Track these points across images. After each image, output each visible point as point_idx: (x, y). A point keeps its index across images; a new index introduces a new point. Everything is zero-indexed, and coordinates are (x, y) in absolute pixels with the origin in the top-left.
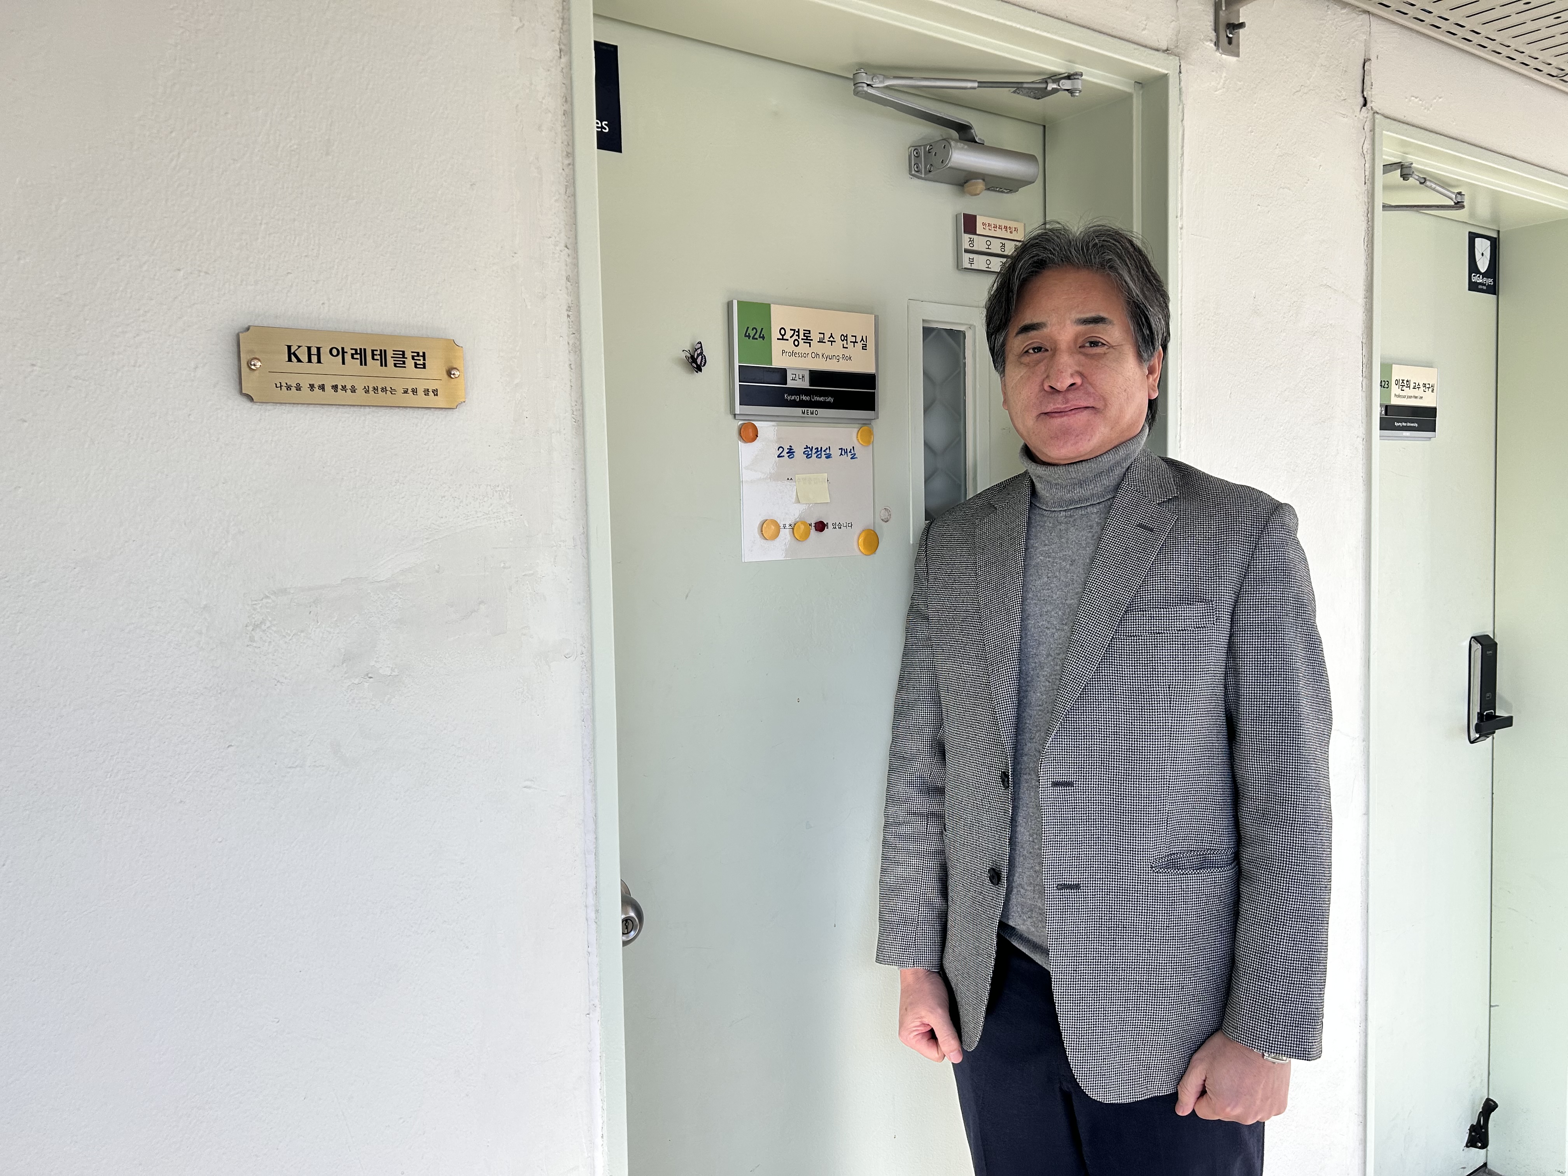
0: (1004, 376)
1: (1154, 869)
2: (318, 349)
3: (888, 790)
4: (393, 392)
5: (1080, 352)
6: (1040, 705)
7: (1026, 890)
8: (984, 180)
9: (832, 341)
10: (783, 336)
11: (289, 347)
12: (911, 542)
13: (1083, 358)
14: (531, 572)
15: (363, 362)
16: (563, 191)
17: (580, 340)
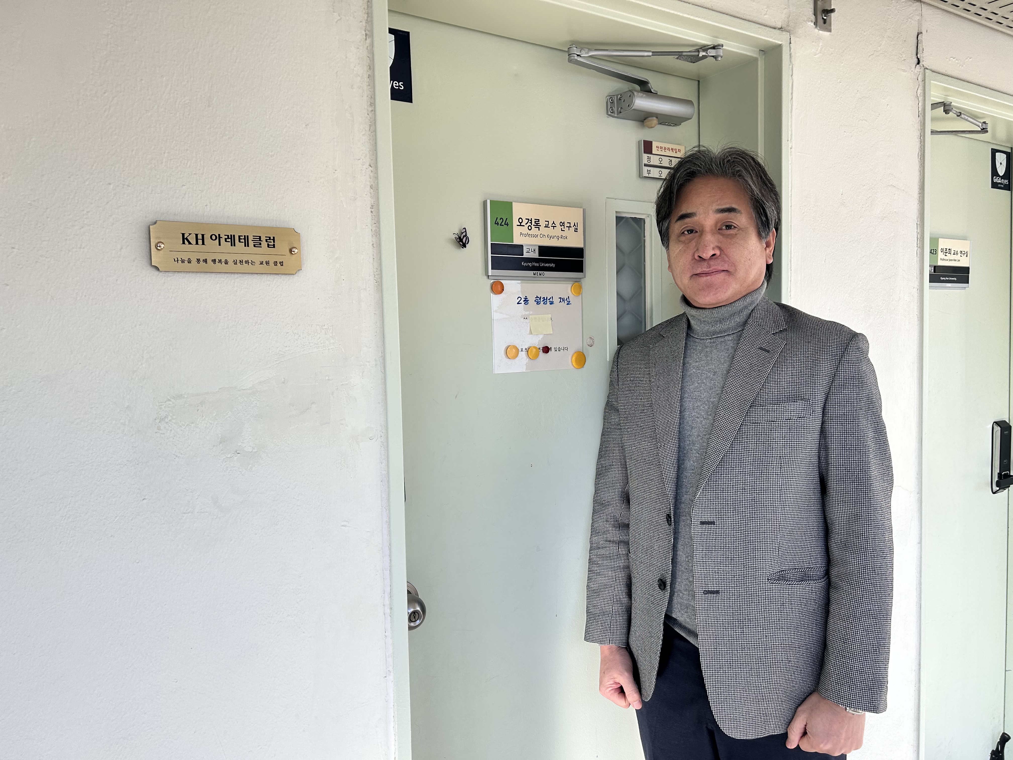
0: (668, 249)
1: (770, 581)
2: (203, 235)
3: (592, 526)
4: (253, 264)
5: (719, 233)
6: (693, 470)
7: (683, 594)
8: (657, 118)
9: (554, 227)
10: (521, 223)
11: (183, 235)
12: (608, 360)
13: (721, 237)
14: (347, 383)
15: (233, 244)
16: (368, 128)
17: (379, 227)
